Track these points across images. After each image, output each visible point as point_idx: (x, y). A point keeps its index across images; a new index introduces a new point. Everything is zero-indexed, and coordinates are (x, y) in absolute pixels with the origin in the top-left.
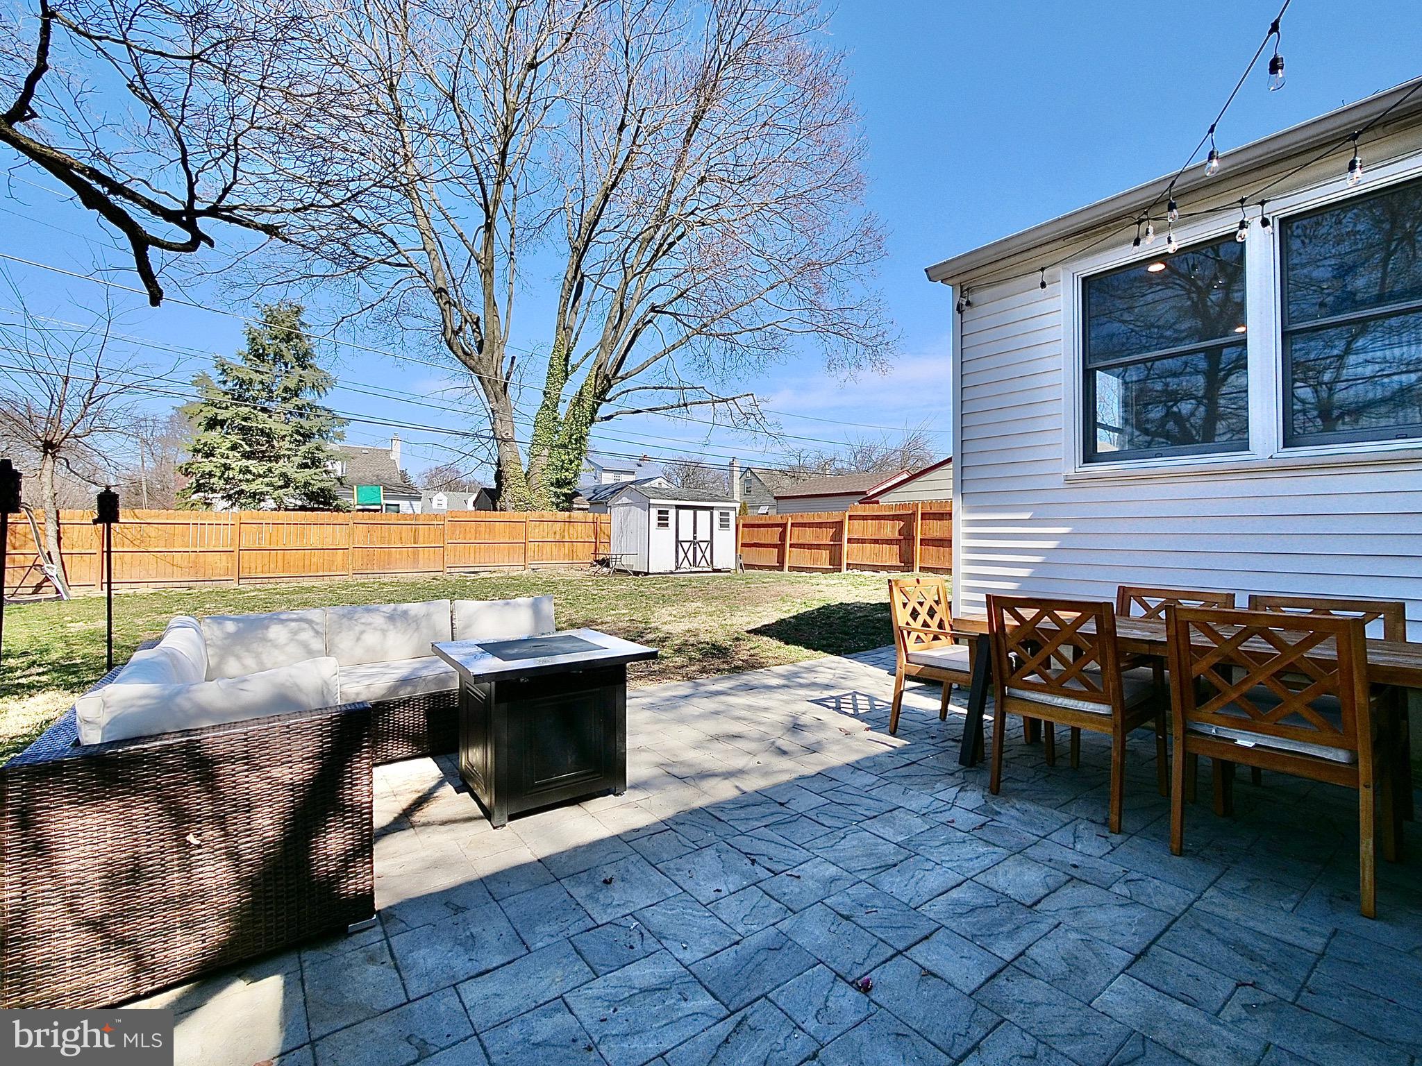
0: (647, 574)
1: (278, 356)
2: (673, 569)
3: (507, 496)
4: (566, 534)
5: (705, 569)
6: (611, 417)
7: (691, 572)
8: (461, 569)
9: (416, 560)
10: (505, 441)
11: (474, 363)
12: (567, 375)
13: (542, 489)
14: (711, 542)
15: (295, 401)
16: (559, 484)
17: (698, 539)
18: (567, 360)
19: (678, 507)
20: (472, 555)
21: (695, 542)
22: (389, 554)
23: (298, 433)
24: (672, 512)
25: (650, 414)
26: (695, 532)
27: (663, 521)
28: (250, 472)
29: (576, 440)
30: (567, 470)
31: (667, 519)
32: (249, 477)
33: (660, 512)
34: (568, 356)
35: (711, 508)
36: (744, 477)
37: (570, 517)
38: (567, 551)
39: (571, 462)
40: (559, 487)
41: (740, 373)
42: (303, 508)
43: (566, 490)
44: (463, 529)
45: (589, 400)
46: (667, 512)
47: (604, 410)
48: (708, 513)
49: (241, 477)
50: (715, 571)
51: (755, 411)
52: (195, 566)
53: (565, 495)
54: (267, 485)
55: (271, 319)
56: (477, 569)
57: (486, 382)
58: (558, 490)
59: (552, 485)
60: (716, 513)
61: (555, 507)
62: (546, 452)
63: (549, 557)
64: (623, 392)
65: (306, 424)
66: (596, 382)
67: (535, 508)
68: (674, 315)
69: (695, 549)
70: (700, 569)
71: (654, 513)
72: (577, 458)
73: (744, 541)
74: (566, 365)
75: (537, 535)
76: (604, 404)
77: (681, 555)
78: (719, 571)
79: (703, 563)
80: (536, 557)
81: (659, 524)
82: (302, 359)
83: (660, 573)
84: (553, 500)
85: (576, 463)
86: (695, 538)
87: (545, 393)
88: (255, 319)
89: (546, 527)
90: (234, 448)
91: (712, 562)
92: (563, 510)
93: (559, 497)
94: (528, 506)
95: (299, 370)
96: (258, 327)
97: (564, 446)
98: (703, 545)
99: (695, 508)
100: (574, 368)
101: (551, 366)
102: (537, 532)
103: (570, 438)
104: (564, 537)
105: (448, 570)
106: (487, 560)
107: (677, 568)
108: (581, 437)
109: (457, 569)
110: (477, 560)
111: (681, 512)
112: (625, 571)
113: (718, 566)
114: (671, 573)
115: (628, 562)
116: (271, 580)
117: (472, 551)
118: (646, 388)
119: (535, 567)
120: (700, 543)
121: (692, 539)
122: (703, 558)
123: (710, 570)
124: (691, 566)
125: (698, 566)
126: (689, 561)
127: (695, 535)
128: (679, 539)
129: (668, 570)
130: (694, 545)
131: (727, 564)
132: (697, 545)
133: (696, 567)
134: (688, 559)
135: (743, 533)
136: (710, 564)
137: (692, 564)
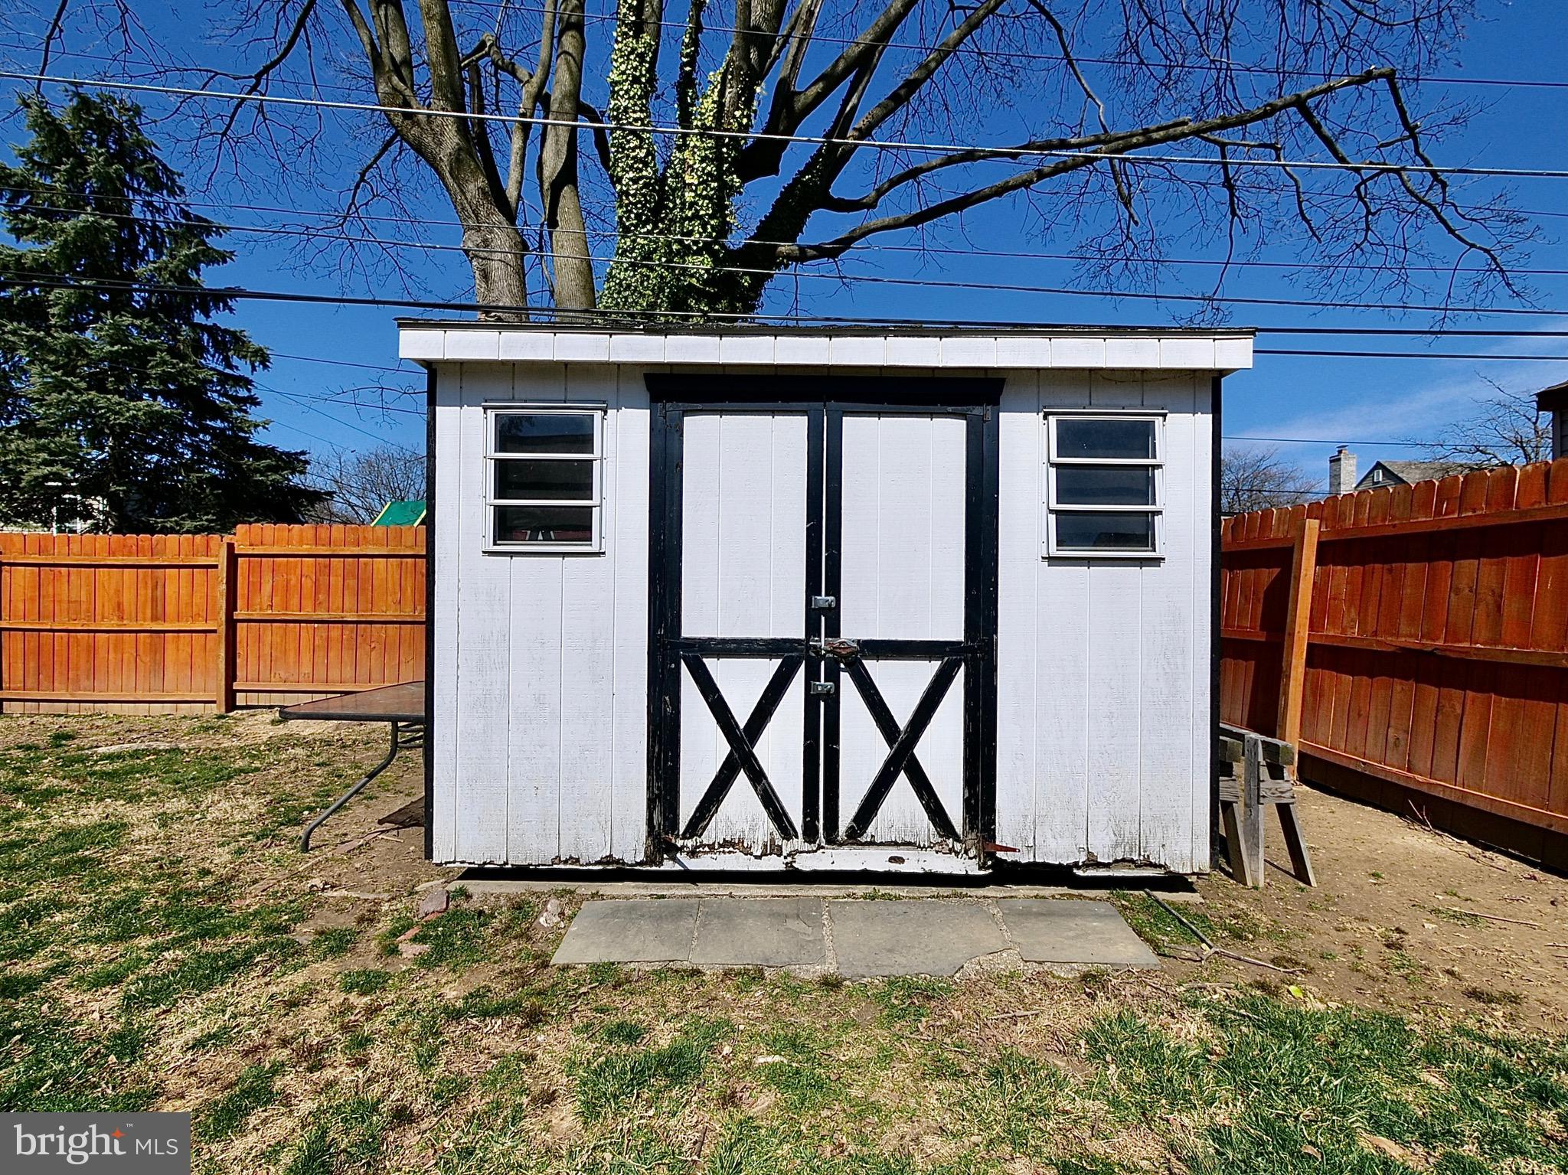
14: (972, 657)
17: (852, 630)
21: (820, 657)
24: (624, 440)
26: (823, 574)
27: (543, 490)
31: (575, 481)
48: (948, 430)
50: (1003, 875)
69: (822, 707)
70: (876, 860)
77: (702, 748)
79: (902, 807)
86: (823, 621)
91: (981, 804)
98: (902, 683)
99: (825, 396)
107: (659, 845)
111: (699, 429)
113: (1031, 825)
114: (614, 871)
120: (870, 665)
121: (796, 630)
122: (902, 781)
123: (970, 867)
124: (786, 829)
125: (855, 836)
126: (769, 800)
127: (823, 599)
128: (687, 632)
129: (592, 851)
130: (811, 676)
131: (1129, 829)
132: (845, 679)
133: (832, 840)
134: (757, 777)
135: (1319, 589)
136: (959, 829)
137: (796, 817)
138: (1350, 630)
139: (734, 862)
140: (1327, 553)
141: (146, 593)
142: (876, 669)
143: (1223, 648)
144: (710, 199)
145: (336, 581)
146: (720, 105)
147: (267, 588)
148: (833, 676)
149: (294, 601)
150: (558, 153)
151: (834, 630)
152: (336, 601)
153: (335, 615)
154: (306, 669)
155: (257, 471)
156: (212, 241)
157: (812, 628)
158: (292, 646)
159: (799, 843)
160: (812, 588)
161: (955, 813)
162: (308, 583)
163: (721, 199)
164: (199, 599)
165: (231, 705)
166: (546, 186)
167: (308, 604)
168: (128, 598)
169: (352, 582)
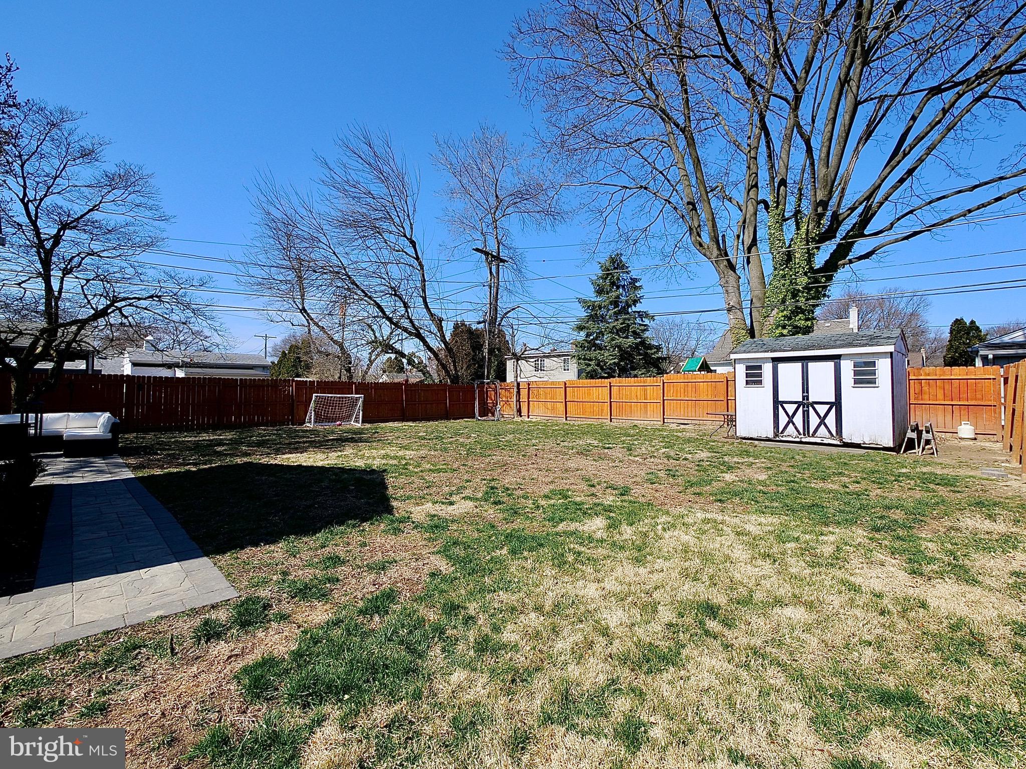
2: (771, 435)
5: (826, 441)
7: (801, 442)
8: (675, 421)
9: (645, 412)
14: (837, 404)
17: (811, 400)
19: (776, 360)
20: (682, 409)
21: (805, 404)
22: (630, 407)
24: (767, 368)
26: (805, 390)
27: (754, 378)
31: (759, 375)
33: (748, 368)
35: (837, 358)
44: (675, 389)
46: (760, 367)
48: (830, 364)
50: (844, 445)
52: (553, 409)
56: (686, 422)
60: (846, 365)
69: (806, 413)
70: (818, 440)
71: (741, 369)
77: (783, 419)
78: (854, 446)
79: (823, 431)
81: (747, 382)
83: (751, 439)
86: (806, 397)
91: (839, 431)
98: (822, 409)
99: (804, 360)
105: (666, 420)
106: (694, 415)
107: (776, 435)
109: (672, 421)
111: (781, 366)
113: (847, 437)
114: (769, 440)
117: (682, 406)
120: (815, 405)
121: (801, 400)
122: (823, 426)
123: (837, 443)
124: (800, 434)
125: (813, 436)
126: (796, 428)
127: (805, 394)
128: (780, 400)
129: (764, 436)
130: (804, 407)
131: (873, 438)
132: (810, 408)
133: (809, 436)
134: (794, 424)
136: (835, 435)
137: (801, 431)
139: (790, 439)
141: (642, 393)
142: (816, 406)
144: (805, 260)
145: (690, 389)
146: (808, 230)
147: (672, 391)
148: (808, 407)
149: (679, 395)
150: (749, 237)
151: (808, 399)
152: (690, 395)
153: (691, 399)
154: (682, 413)
155: (652, 354)
156: (637, 284)
157: (803, 399)
158: (679, 407)
159: (802, 436)
160: (803, 392)
161: (834, 433)
162: (682, 390)
163: (810, 259)
164: (655, 394)
165: (664, 422)
166: (746, 249)
167: (682, 395)
168: (638, 394)
169: (694, 390)
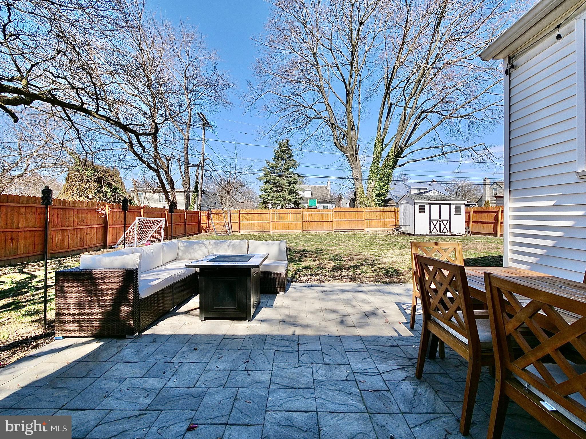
0: (414, 235)
1: (282, 158)
2: (428, 233)
3: (358, 201)
4: (382, 216)
5: (446, 234)
6: (404, 164)
7: (438, 235)
8: (339, 230)
9: (323, 227)
10: (357, 179)
11: (344, 150)
12: (383, 149)
13: (372, 198)
14: (449, 220)
15: (287, 172)
16: (379, 195)
17: (442, 219)
18: (382, 142)
19: (430, 204)
20: (343, 225)
21: (440, 221)
22: (314, 224)
23: (288, 183)
24: (427, 207)
25: (423, 161)
26: (440, 215)
27: (422, 210)
28: (274, 196)
29: (386, 176)
30: (382, 189)
31: (424, 209)
32: (274, 198)
33: (420, 206)
34: (383, 140)
35: (450, 204)
36: (493, 187)
37: (383, 209)
38: (382, 224)
39: (384, 186)
40: (379, 197)
41: (479, 134)
42: (293, 208)
43: (382, 198)
44: (339, 215)
45: (392, 158)
46: (424, 206)
47: (400, 161)
48: (448, 206)
49: (272, 198)
50: (452, 235)
51: (487, 152)
52: (260, 227)
53: (382, 200)
54: (279, 201)
55: (281, 146)
56: (345, 230)
57: (349, 157)
58: (379, 198)
59: (376, 196)
60: (453, 207)
61: (378, 205)
62: (374, 182)
63: (374, 226)
64: (411, 152)
65: (290, 179)
66: (395, 150)
67: (369, 206)
68: (437, 112)
69: (440, 224)
70: (443, 234)
71: (417, 207)
72: (387, 184)
73: (474, 220)
74: (382, 145)
75: (369, 217)
76: (400, 159)
77: (432, 226)
78: (455, 235)
79: (445, 230)
80: (369, 226)
81: (420, 212)
82: (290, 157)
83: (420, 235)
84: (377, 202)
85: (387, 186)
86: (440, 218)
87: (373, 158)
88: (276, 147)
89: (372, 214)
90: (271, 189)
91: (450, 230)
92: (381, 206)
93: (379, 201)
94: (366, 205)
95: (288, 162)
96: (277, 149)
97: (381, 179)
98: (445, 222)
99: (440, 204)
100: (386, 146)
101: (375, 146)
102: (369, 216)
103: (384, 175)
104: (380, 218)
105: (334, 230)
106: (349, 227)
107: (430, 233)
108: (389, 175)
109: (338, 230)
110: (345, 227)
111: (432, 206)
112: (404, 233)
113: (453, 231)
114: (427, 235)
115: (405, 229)
116: (280, 232)
117: (343, 223)
118: (422, 149)
119: (368, 230)
120: (443, 221)
121: (438, 219)
122: (445, 228)
123: (449, 234)
125: (442, 232)
126: (436, 230)
128: (431, 219)
129: (425, 233)
131: (459, 232)
133: (440, 232)
134: (436, 228)
135: (473, 216)
137: (438, 231)
138: (475, 220)
139: (434, 234)
140: (474, 212)
141: (321, 217)
143: (466, 222)
159: (438, 233)
168: (319, 217)
